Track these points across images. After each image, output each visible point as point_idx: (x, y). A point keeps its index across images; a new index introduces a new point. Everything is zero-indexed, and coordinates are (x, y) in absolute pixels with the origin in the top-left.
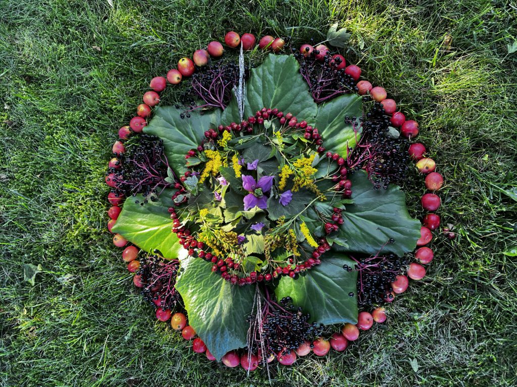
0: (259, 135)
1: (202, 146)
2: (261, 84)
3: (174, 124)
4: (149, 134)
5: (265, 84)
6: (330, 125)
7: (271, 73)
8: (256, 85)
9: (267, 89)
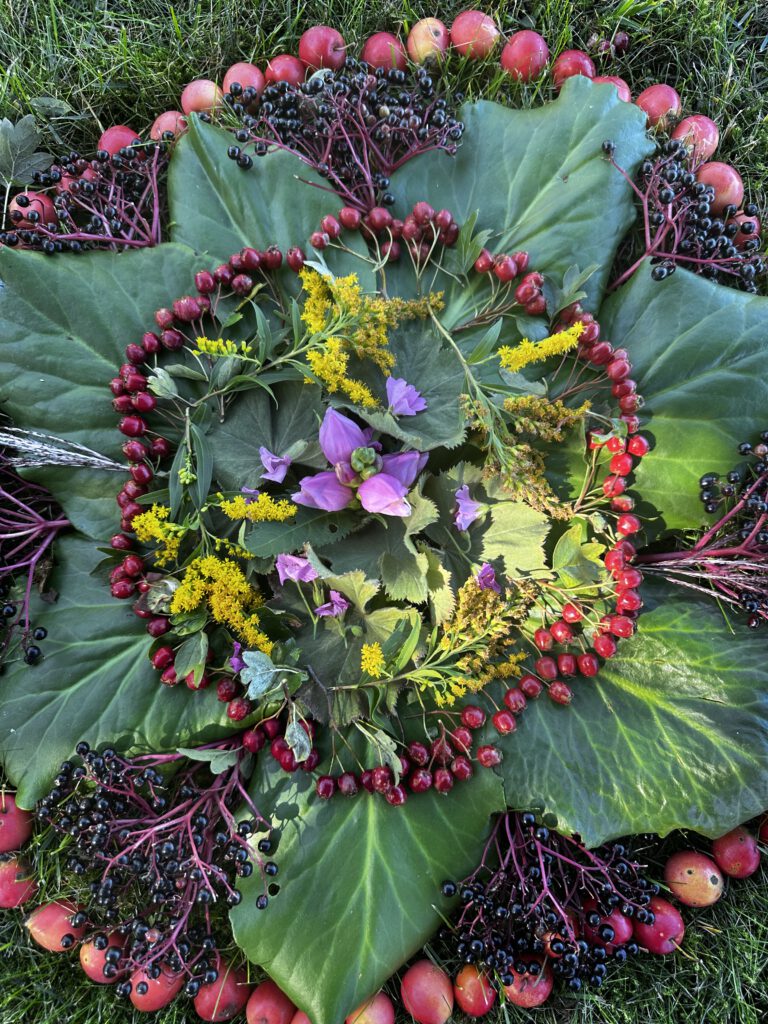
0: (188, 422)
1: (151, 616)
2: (41, 374)
3: (46, 694)
4: (44, 791)
5: (43, 361)
6: (235, 226)
7: (20, 337)
8: (36, 392)
9: (60, 359)
